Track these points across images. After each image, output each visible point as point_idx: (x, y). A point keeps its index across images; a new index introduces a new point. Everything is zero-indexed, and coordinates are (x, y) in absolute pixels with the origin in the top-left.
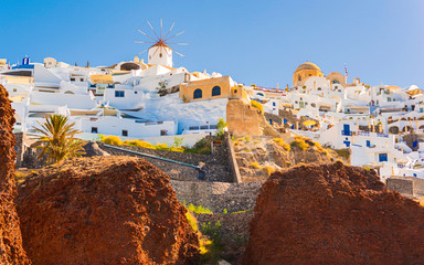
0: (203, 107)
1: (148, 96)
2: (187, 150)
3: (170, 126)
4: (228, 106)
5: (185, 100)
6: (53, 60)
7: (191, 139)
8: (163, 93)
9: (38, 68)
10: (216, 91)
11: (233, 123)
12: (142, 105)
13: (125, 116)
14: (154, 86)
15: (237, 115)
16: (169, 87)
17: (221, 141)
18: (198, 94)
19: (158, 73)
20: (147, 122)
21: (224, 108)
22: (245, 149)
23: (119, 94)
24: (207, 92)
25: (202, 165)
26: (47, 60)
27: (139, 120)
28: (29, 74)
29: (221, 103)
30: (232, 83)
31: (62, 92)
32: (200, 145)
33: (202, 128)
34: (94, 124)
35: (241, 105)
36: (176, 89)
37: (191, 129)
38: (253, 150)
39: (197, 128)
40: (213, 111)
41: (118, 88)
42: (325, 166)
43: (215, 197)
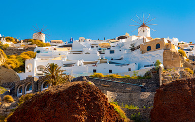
0: (151, 55)
1: (125, 52)
2: (140, 77)
3: (133, 66)
4: (164, 53)
5: (143, 52)
6: (83, 38)
7: (143, 72)
8: (133, 49)
9: (75, 43)
10: (158, 46)
11: (166, 62)
12: (123, 56)
13: (110, 63)
14: (129, 47)
15: (169, 58)
16: (136, 46)
17: (156, 71)
18: (149, 49)
19: (133, 40)
20: (122, 65)
21: (162, 54)
22: (168, 75)
23: (112, 52)
24: (153, 47)
25: (144, 84)
26: (80, 38)
27: (117, 64)
28: (71, 46)
29: (160, 52)
30: (166, 42)
31: (84, 53)
32: (147, 74)
33: (151, 66)
34: (95, 68)
35: (171, 52)
36: (139, 47)
37: (145, 66)
38: (172, 75)
39: (148, 66)
40: (157, 56)
41: (112, 49)
42: (189, 79)
43: (142, 100)
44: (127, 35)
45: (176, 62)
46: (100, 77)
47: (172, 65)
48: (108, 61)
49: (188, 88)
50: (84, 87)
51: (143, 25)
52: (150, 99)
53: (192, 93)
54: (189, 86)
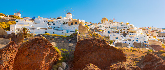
0: (73, 27)
1: (61, 25)
2: (68, 37)
3: (65, 31)
4: (79, 26)
5: (69, 25)
6: (40, 17)
7: (69, 34)
8: (64, 24)
9: (36, 19)
10: (76, 23)
11: (80, 30)
12: (59, 27)
13: (54, 29)
14: (62, 22)
15: (81, 29)
16: (66, 22)
17: (76, 34)
18: (72, 24)
19: (64, 19)
20: (59, 30)
21: (78, 27)
22: (81, 36)
23: (54, 24)
24: (74, 23)
25: (70, 40)
26: (38, 17)
27: (57, 30)
28: (34, 20)
29: (77, 26)
30: (80, 21)
31: (40, 24)
32: (71, 35)
33: (73, 32)
34: (46, 31)
35: (82, 26)
36: (67, 23)
37: (70, 32)
38: (83, 36)
39: (71, 32)
40: (76, 27)
41: (54, 23)
42: (92, 39)
43: (69, 47)
44: (61, 17)
45: (84, 31)
46: (49, 35)
47: (83, 32)
48: (52, 28)
49: (91, 43)
50: (41, 39)
51: (69, 13)
52: (73, 46)
53: (93, 45)
54: (92, 42)
